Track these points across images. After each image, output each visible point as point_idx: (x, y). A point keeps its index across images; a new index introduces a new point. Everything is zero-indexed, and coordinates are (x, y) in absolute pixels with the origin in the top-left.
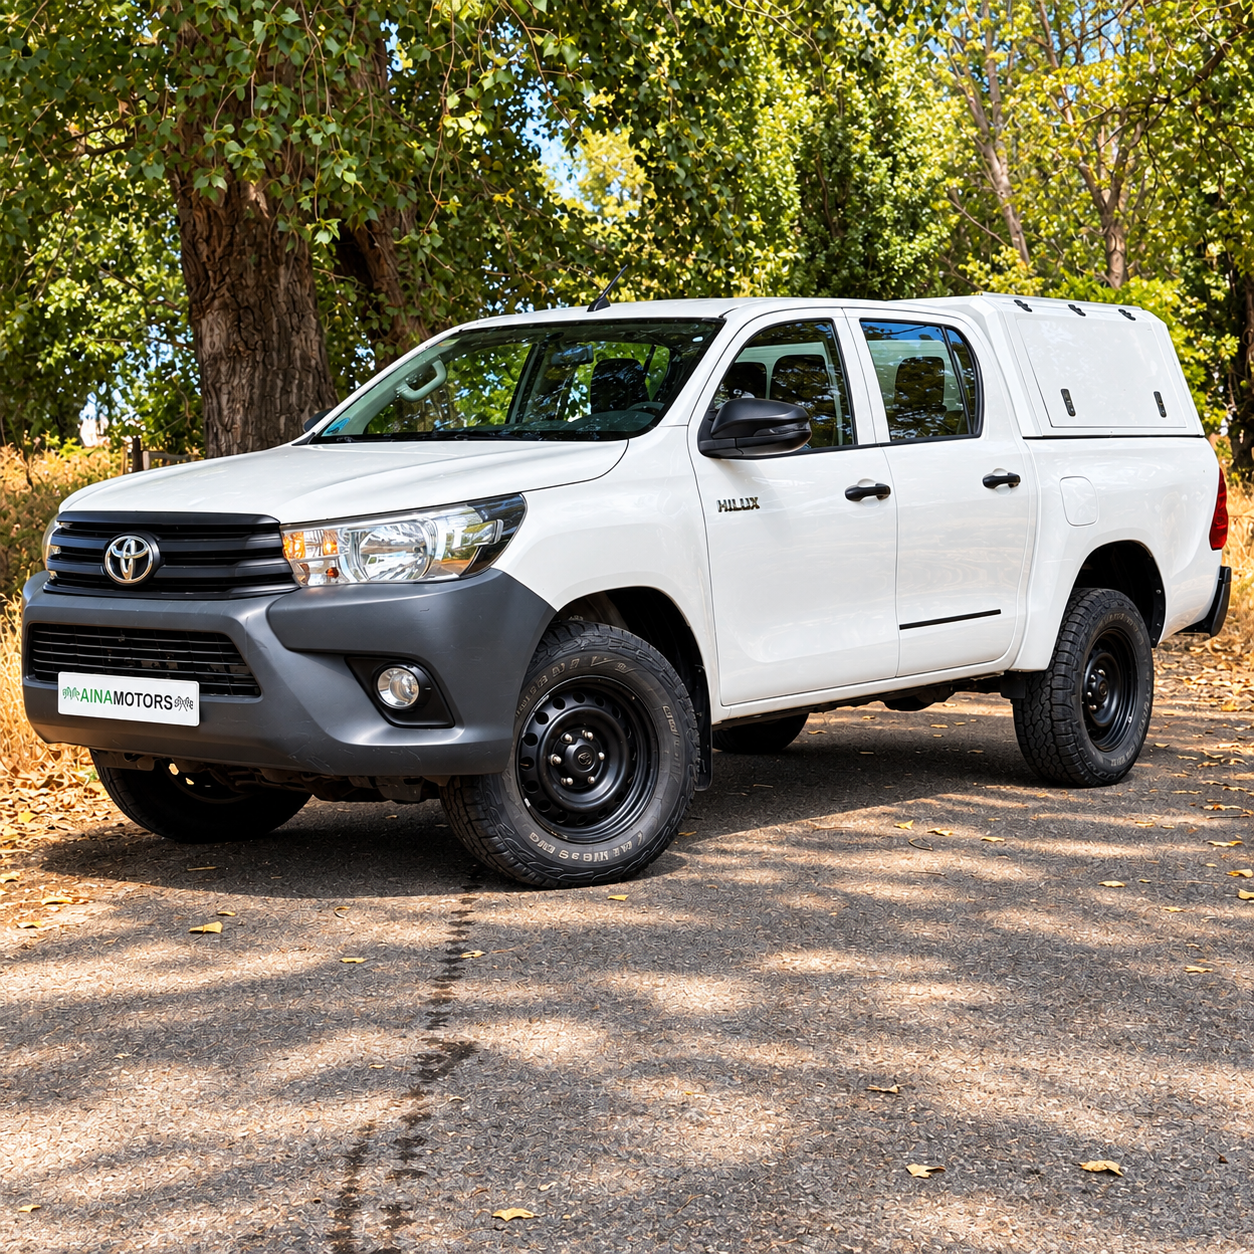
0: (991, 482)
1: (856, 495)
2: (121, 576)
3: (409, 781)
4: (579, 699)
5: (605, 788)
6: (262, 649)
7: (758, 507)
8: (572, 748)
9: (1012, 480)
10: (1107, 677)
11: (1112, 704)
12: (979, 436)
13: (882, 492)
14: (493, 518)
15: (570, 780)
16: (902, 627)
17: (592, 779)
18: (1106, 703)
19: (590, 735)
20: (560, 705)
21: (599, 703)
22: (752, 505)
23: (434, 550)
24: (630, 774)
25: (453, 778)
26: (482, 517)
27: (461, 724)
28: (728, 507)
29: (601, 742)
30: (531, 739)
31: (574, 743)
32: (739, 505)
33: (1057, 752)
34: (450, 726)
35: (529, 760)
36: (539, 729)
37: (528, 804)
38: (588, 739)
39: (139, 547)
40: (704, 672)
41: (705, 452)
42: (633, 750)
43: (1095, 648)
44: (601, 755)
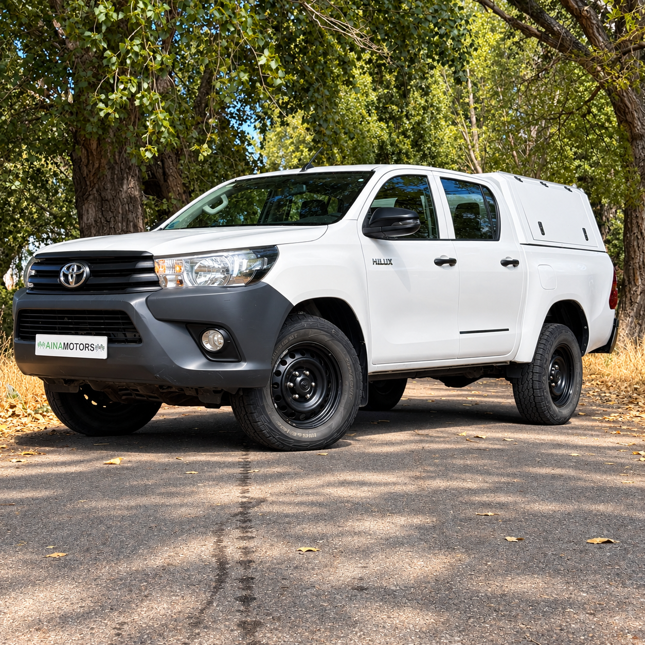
0: (505, 263)
1: (439, 262)
2: (69, 284)
3: (216, 392)
4: (303, 354)
5: (314, 401)
6: (143, 319)
7: (392, 264)
8: (299, 379)
9: (515, 263)
10: (560, 369)
11: (562, 383)
12: (498, 240)
13: (452, 262)
14: (262, 257)
15: (297, 396)
16: (461, 333)
17: (308, 395)
18: (559, 382)
19: (308, 373)
20: (292, 357)
21: (313, 356)
22: (389, 262)
23: (233, 271)
24: (327, 395)
25: (240, 389)
26: (257, 256)
27: (245, 361)
28: (377, 263)
29: (313, 377)
30: (278, 373)
31: (299, 376)
32: (383, 262)
33: (536, 406)
34: (239, 361)
35: (277, 384)
36: (282, 368)
37: (276, 407)
38: (306, 375)
39: (79, 268)
40: (365, 344)
41: (366, 234)
42: (329, 382)
43: (554, 353)
44: (313, 384)
